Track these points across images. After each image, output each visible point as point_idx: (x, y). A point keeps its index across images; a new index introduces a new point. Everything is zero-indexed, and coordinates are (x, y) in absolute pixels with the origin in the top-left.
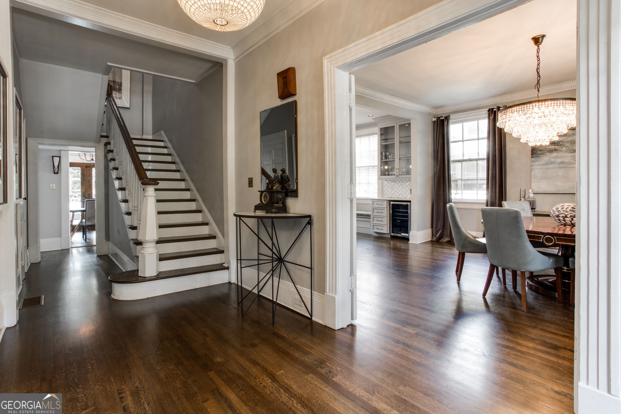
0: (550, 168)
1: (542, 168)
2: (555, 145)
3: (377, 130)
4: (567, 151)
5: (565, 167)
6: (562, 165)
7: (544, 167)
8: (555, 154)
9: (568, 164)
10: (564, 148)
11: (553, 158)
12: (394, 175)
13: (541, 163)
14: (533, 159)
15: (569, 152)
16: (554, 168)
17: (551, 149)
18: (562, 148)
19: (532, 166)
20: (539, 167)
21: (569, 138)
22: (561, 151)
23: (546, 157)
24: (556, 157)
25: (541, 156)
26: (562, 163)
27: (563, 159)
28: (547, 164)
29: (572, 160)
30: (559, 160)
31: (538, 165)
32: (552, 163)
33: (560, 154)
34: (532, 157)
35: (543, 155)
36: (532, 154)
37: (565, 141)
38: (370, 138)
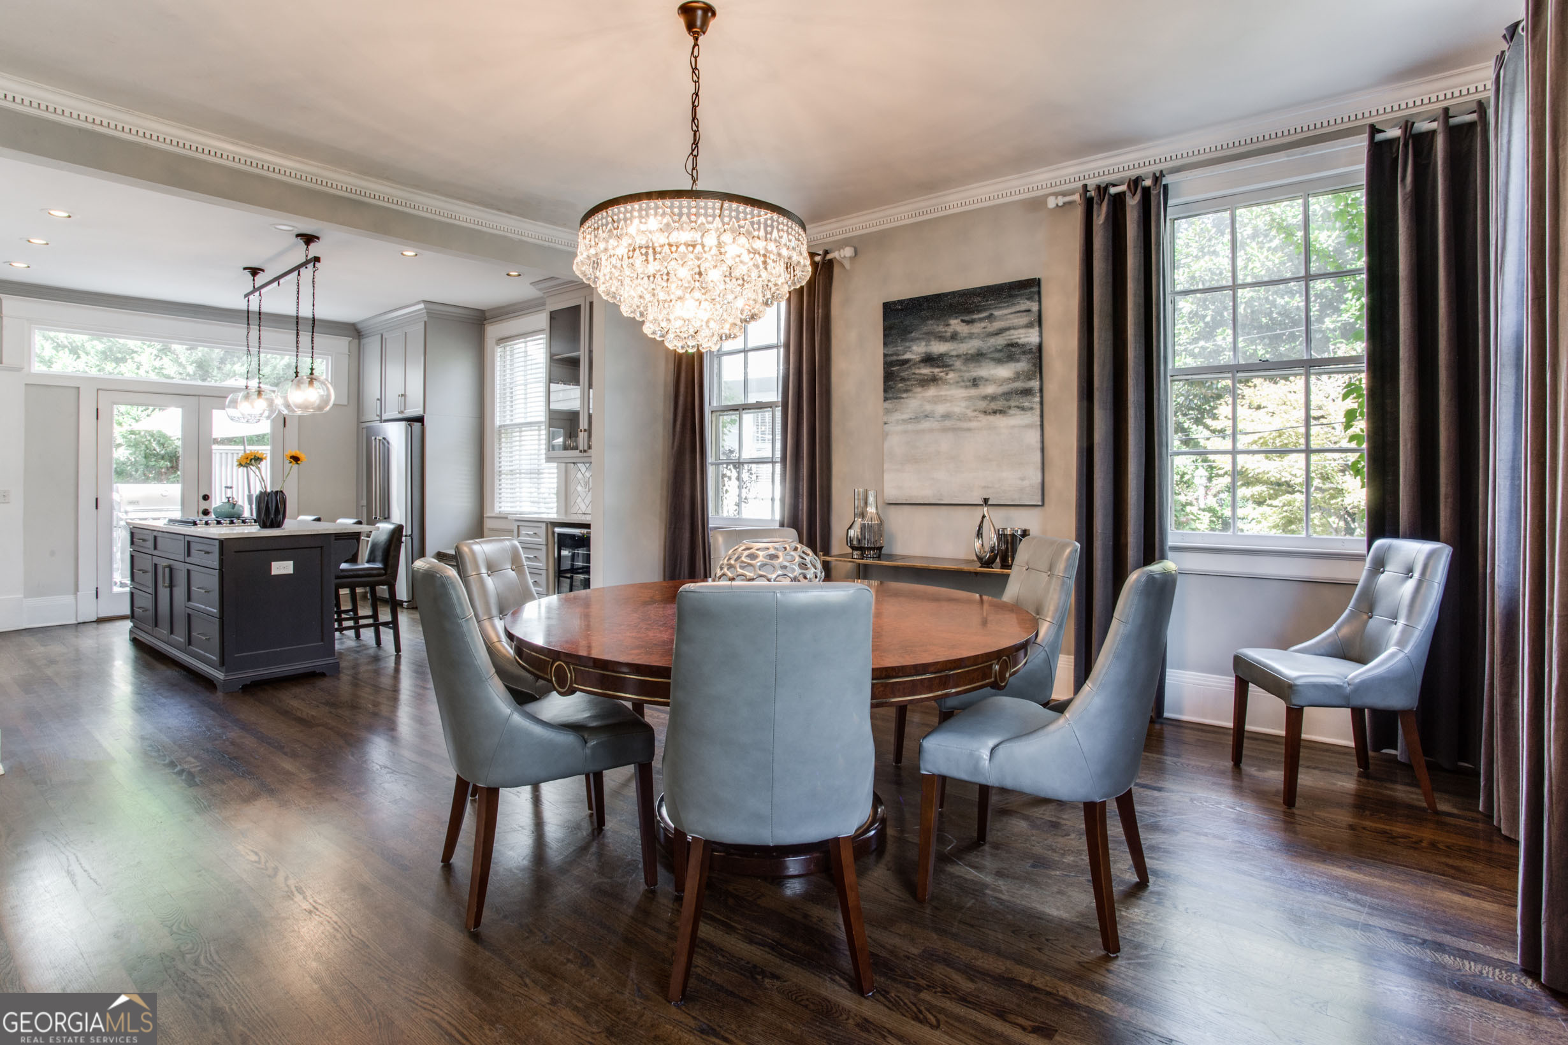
0: (923, 431)
1: (906, 432)
2: (932, 366)
3: (541, 320)
4: (958, 382)
5: (954, 430)
6: (948, 423)
7: (910, 427)
8: (932, 392)
9: (960, 420)
10: (951, 375)
11: (929, 401)
12: (576, 448)
13: (905, 416)
14: (888, 405)
15: (962, 387)
16: (931, 430)
17: (925, 375)
18: (947, 374)
19: (885, 423)
20: (900, 428)
21: (961, 345)
22: (946, 382)
23: (915, 398)
24: (936, 400)
25: (904, 395)
26: (946, 416)
27: (948, 404)
28: (916, 419)
29: (967, 408)
30: (941, 409)
31: (897, 422)
32: (927, 416)
33: (944, 391)
34: (886, 399)
35: (910, 394)
36: (885, 391)
37: (954, 353)
38: (529, 344)
